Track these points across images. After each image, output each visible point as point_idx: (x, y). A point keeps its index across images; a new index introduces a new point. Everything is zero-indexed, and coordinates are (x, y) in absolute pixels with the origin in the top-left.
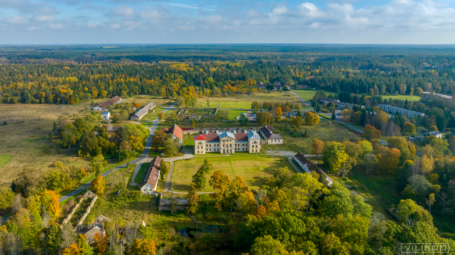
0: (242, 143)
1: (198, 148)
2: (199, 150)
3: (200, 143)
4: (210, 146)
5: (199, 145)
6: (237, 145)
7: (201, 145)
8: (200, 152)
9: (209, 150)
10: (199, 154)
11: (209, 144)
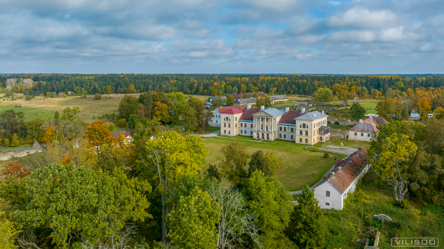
0: (290, 127)
1: (225, 126)
2: (225, 129)
3: (227, 118)
4: (246, 126)
5: (225, 121)
6: (283, 129)
7: (229, 121)
8: (227, 133)
9: (244, 132)
10: (225, 134)
11: (244, 123)
